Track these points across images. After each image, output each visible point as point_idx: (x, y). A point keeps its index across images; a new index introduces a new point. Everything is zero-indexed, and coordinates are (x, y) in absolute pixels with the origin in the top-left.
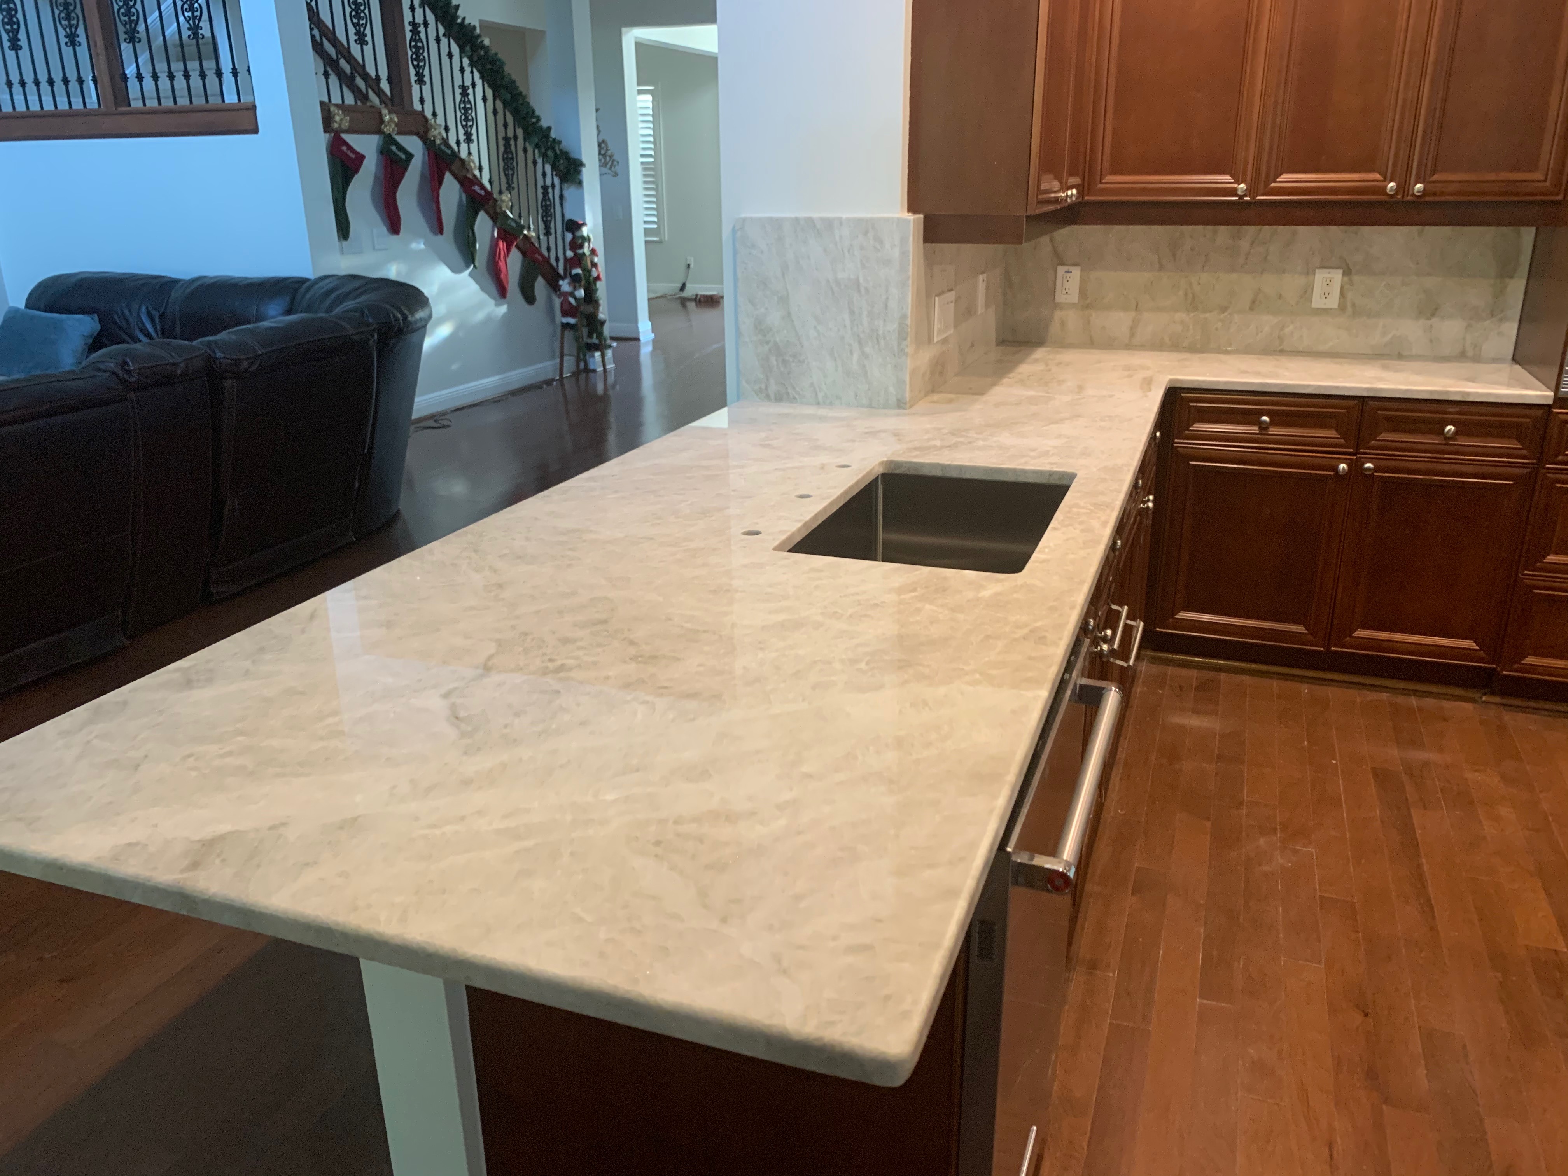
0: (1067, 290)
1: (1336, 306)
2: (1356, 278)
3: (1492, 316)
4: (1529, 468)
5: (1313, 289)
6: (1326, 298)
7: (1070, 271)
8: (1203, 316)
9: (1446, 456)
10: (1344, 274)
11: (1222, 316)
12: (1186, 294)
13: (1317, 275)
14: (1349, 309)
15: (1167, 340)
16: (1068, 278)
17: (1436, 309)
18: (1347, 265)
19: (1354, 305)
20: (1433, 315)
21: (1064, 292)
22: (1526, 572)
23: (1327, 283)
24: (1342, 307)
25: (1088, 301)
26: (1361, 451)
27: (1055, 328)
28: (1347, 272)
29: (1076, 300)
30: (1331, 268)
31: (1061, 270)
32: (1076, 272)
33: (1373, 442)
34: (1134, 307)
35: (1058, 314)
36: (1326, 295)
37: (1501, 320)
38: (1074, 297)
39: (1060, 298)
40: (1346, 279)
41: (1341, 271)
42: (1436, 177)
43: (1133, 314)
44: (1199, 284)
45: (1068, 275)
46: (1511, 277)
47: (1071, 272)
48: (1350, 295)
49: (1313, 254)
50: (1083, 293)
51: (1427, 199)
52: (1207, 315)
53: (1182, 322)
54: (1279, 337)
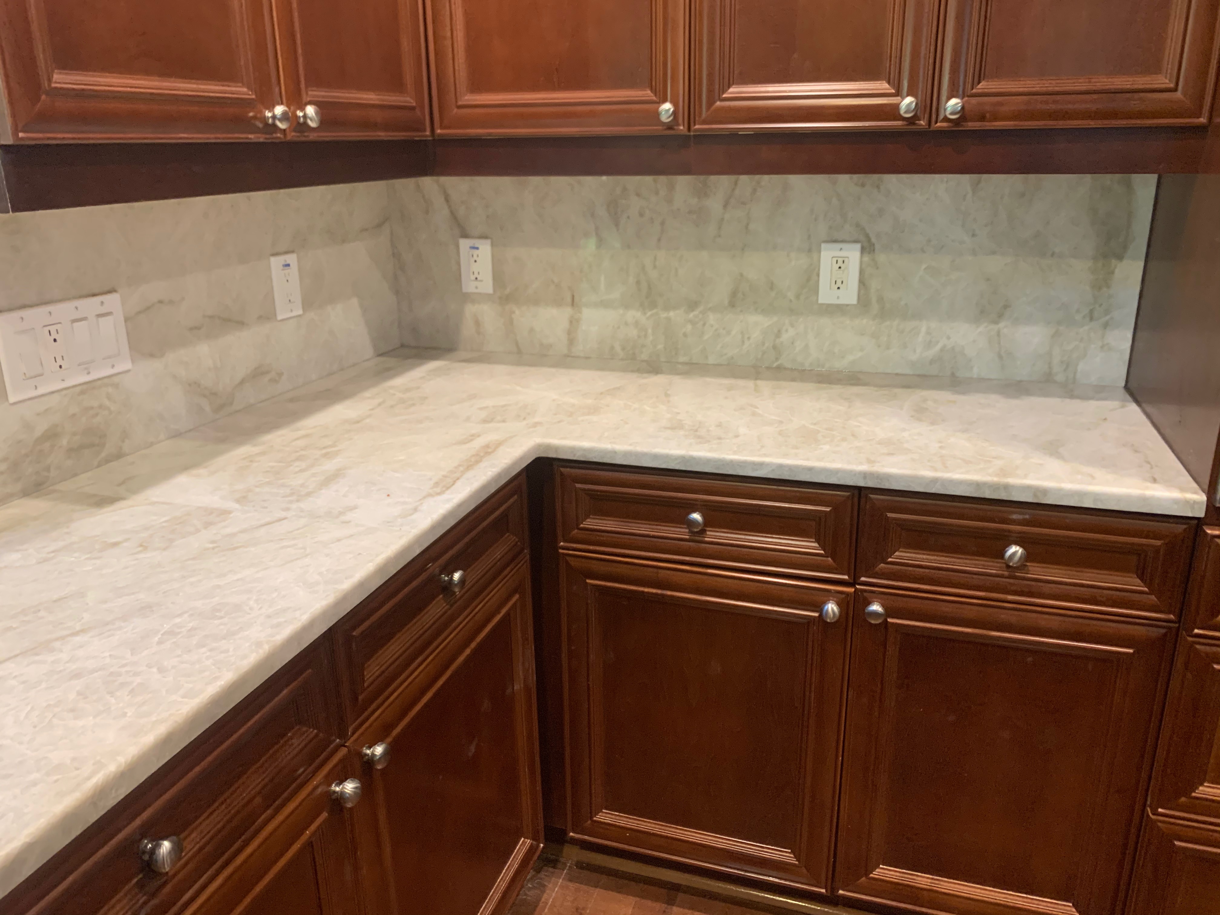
0: (476, 275)
1: (854, 301)
2: (882, 258)
3: (1091, 319)
4: (1164, 627)
5: (818, 275)
6: (839, 288)
7: (476, 246)
8: (664, 315)
9: (1010, 597)
10: (863, 250)
11: (691, 315)
12: (638, 283)
13: (823, 253)
14: (875, 308)
15: (618, 348)
16: (475, 256)
17: (1006, 307)
18: (867, 236)
19: (881, 300)
20: (1000, 316)
21: (473, 278)
22: (1160, 810)
23: (839, 264)
24: (864, 302)
25: (508, 291)
26: (863, 579)
27: (467, 330)
28: (868, 248)
29: (490, 291)
30: (843, 241)
31: (464, 243)
32: (485, 249)
33: (882, 565)
34: (569, 299)
35: (470, 309)
36: (839, 284)
37: (1106, 326)
38: (487, 286)
39: (469, 287)
40: (866, 259)
41: (858, 246)
42: (983, 86)
43: (568, 311)
44: (655, 267)
45: (476, 252)
46: (1120, 258)
47: (477, 248)
48: (874, 285)
49: (816, 220)
50: (498, 278)
51: (972, 125)
52: (672, 314)
53: (637, 323)
54: (774, 347)
